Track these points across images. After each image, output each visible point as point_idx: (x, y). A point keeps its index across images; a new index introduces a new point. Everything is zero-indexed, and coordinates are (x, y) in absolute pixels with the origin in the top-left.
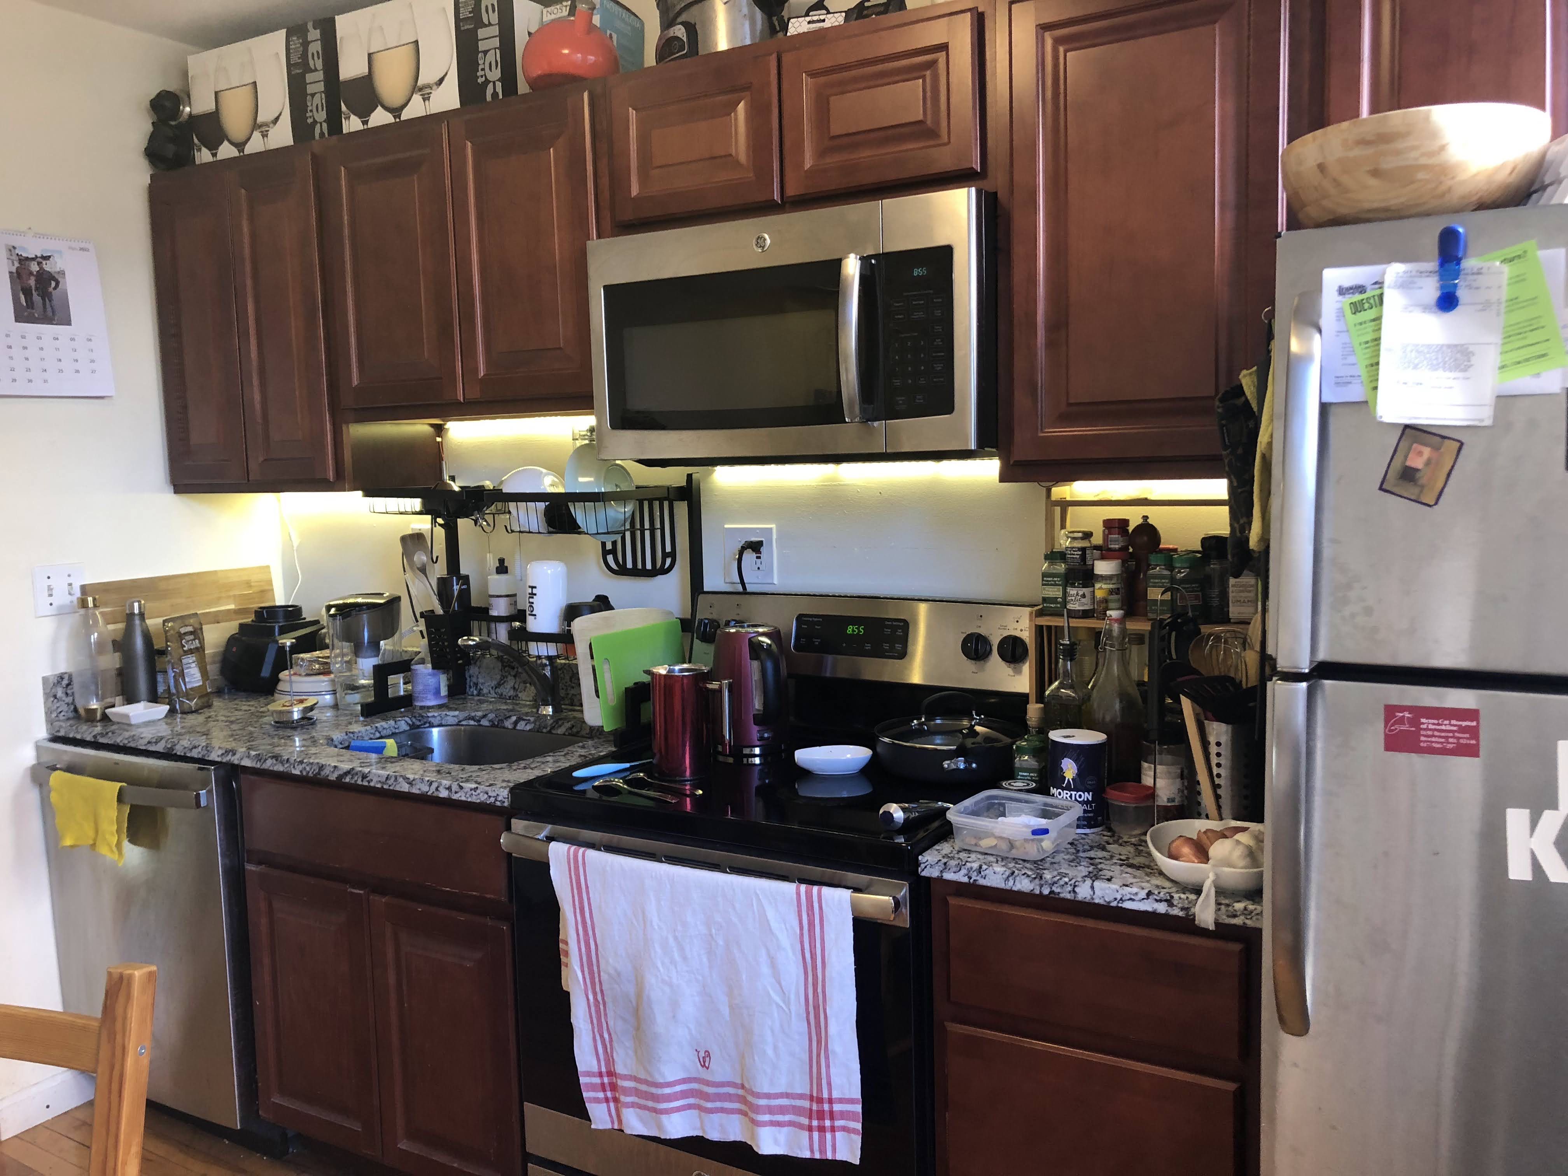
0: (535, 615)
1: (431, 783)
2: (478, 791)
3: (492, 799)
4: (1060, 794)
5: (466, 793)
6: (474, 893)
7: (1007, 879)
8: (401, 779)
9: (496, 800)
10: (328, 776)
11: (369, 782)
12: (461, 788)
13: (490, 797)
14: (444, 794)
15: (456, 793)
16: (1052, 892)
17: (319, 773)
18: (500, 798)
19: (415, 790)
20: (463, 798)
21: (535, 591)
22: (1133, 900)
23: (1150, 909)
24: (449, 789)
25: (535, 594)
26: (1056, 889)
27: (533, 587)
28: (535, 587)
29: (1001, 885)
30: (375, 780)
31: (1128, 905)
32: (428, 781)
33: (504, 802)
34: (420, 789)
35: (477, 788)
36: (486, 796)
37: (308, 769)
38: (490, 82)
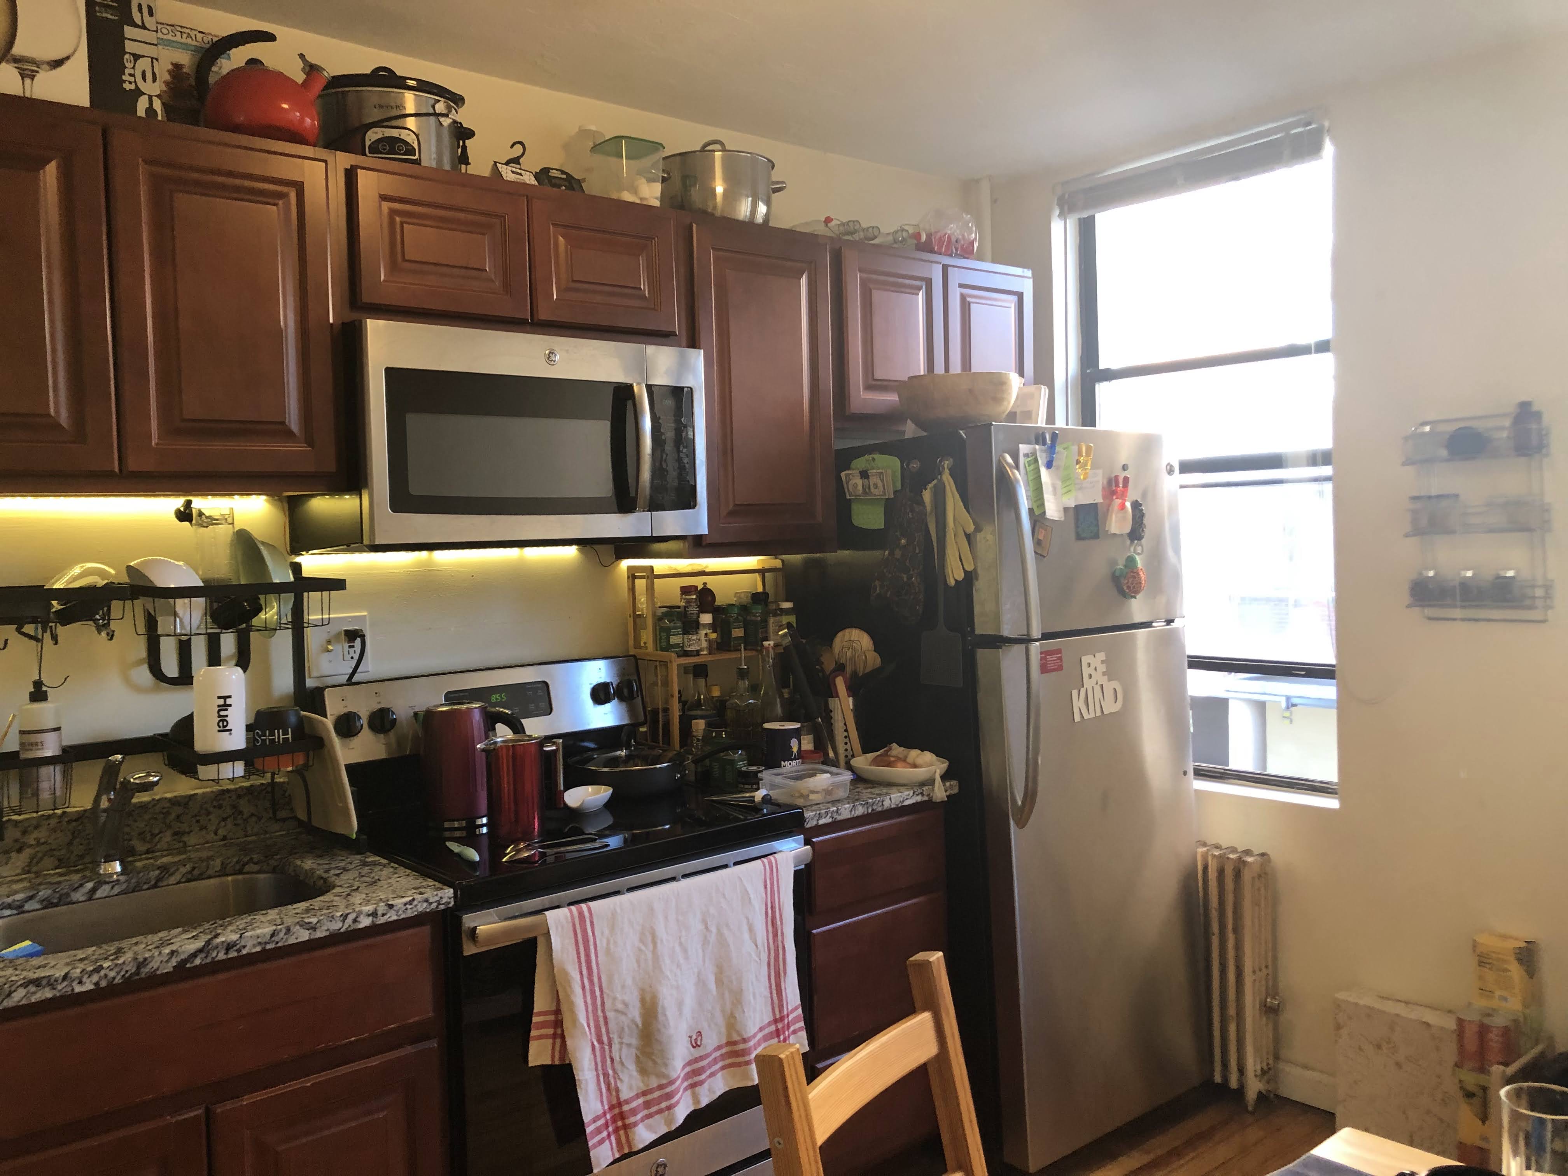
0: (230, 730)
1: (345, 917)
2: (415, 903)
3: (434, 905)
4: (790, 764)
5: (398, 911)
6: (392, 1026)
7: (851, 811)
8: (298, 927)
9: (439, 904)
10: (158, 969)
11: (239, 951)
12: (391, 906)
13: (431, 903)
14: (365, 922)
15: (383, 915)
16: (873, 810)
17: (137, 972)
18: (444, 901)
19: (319, 934)
20: (394, 918)
21: (229, 701)
22: (907, 799)
23: (915, 801)
24: (374, 914)
25: (230, 705)
26: (875, 807)
27: (225, 698)
28: (230, 697)
29: (849, 816)
30: (249, 944)
31: (906, 803)
32: (341, 915)
33: (449, 903)
34: (328, 930)
35: (414, 900)
36: (425, 904)
37: (112, 974)
38: (145, 94)
